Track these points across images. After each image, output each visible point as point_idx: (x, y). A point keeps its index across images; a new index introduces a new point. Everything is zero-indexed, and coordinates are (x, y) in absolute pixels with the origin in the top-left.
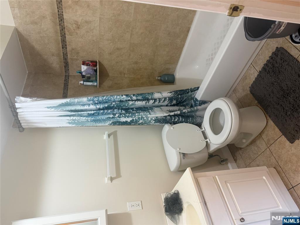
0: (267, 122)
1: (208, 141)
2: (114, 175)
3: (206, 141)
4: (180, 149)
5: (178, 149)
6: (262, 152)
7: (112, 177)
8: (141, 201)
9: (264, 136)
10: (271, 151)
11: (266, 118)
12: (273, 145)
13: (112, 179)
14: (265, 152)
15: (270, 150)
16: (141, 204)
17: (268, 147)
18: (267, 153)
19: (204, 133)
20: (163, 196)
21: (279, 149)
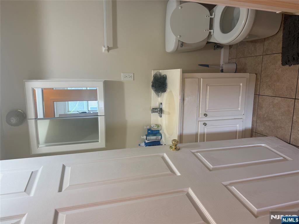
0: (278, 31)
1: (212, 32)
2: (111, 46)
3: (210, 32)
4: (180, 36)
5: (178, 37)
6: (256, 55)
7: (109, 47)
8: (134, 74)
9: (266, 43)
10: (263, 60)
11: (280, 28)
12: (268, 56)
13: (109, 49)
14: (258, 57)
15: (263, 58)
16: (133, 76)
17: (263, 55)
18: (259, 59)
19: (211, 20)
20: (153, 73)
21: (270, 63)
